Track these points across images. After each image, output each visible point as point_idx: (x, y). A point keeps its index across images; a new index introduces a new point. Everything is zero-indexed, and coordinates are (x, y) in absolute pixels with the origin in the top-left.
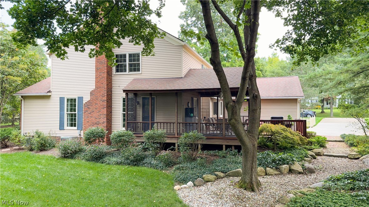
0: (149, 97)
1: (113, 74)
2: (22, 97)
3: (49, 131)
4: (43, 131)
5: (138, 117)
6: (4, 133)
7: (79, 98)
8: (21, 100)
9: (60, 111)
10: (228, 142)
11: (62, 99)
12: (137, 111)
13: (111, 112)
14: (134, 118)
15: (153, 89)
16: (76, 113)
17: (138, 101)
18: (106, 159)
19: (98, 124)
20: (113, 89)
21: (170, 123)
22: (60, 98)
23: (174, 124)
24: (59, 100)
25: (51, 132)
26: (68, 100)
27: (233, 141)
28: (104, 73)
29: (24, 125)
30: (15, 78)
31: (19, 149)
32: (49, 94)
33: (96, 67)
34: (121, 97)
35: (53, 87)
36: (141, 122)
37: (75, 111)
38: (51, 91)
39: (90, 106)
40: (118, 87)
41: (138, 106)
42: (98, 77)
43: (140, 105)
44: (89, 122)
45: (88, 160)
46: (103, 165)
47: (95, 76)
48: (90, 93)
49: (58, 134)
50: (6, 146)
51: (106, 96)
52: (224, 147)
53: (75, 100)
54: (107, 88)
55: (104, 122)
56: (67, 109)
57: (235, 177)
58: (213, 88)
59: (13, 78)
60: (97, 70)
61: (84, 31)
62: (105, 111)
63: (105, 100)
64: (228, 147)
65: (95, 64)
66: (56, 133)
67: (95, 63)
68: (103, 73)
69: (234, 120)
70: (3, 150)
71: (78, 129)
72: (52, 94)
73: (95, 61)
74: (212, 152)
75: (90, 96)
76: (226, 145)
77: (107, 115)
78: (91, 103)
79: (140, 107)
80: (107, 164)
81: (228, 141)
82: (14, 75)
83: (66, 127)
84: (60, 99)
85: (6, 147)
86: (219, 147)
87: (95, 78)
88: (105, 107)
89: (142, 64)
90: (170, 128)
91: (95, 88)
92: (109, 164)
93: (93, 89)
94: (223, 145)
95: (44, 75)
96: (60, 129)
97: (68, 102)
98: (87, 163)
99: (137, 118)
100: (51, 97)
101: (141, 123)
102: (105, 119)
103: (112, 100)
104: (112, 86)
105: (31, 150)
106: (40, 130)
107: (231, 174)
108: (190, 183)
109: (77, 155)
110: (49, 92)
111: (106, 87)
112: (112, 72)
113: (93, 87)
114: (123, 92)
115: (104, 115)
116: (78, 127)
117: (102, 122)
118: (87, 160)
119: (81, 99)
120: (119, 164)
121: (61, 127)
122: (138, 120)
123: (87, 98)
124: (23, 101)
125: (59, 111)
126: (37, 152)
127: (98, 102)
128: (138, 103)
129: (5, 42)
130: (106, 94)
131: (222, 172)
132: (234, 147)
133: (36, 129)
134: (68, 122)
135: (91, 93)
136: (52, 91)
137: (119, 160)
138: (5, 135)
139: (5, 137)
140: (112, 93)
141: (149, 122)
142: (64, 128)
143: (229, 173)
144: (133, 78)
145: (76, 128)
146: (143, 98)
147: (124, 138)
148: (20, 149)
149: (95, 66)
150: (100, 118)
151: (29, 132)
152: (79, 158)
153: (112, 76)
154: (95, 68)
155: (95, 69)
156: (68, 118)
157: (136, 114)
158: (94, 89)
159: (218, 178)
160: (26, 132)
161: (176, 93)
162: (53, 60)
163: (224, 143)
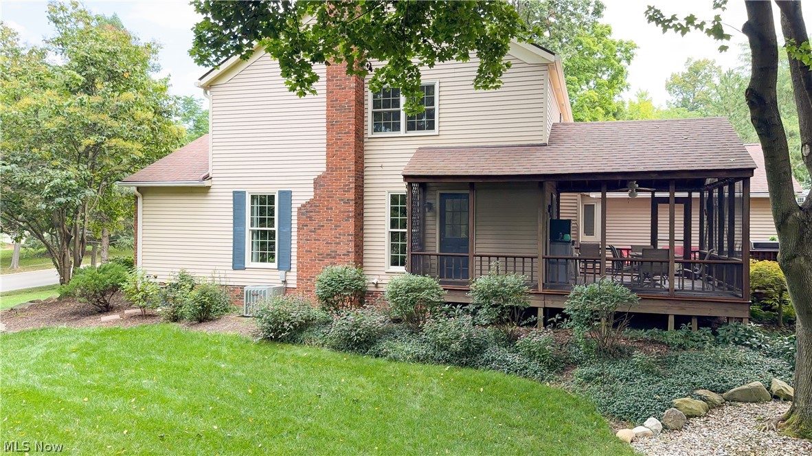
0: (467, 192)
1: (365, 136)
2: (138, 189)
3: (211, 271)
4: (197, 271)
5: (428, 240)
6: (104, 276)
7: (281, 193)
8: (136, 197)
9: (234, 223)
10: (683, 309)
11: (238, 197)
12: (428, 227)
13: (362, 229)
14: (420, 245)
15: (483, 174)
16: (276, 228)
17: (428, 201)
18: (384, 345)
19: (334, 258)
20: (365, 173)
21: (515, 257)
22: (234, 192)
23: (532, 260)
24: (232, 198)
25: (217, 275)
26: (253, 197)
27: (696, 305)
28: (348, 133)
29: (144, 258)
30: (129, 145)
31: (142, 315)
32: (207, 183)
33: (327, 118)
34: (386, 193)
35: (214, 168)
36: (437, 252)
37: (272, 224)
38: (210, 176)
39: (313, 214)
40: (381, 169)
41: (428, 214)
42: (332, 145)
43: (436, 212)
44: (311, 252)
45: (336, 348)
46: (381, 361)
47: (325, 141)
48: (313, 182)
49: (231, 280)
50: (107, 309)
51: (354, 191)
52: (671, 320)
53: (272, 198)
54: (355, 171)
55: (349, 252)
56: (252, 219)
57: (752, 402)
58: (646, 170)
59: (124, 143)
60: (331, 125)
61: (363, 21)
62: (350, 226)
63: (352, 200)
64: (681, 320)
65: (325, 112)
66: (228, 276)
67: (325, 108)
68: (345, 133)
69: (802, 259)
70: (104, 318)
71: (279, 269)
72: (213, 183)
73: (325, 104)
74: (643, 334)
75: (313, 190)
76: (676, 317)
77: (356, 235)
78: (315, 206)
79: (435, 216)
80: (391, 360)
81: (683, 304)
82: (124, 136)
83: (248, 263)
84: (234, 196)
85: (108, 311)
86: (659, 321)
87: (325, 145)
88: (351, 217)
89: (441, 111)
90: (523, 269)
91: (325, 169)
92: (395, 359)
93: (321, 173)
94: (668, 315)
95: (178, 139)
96: (234, 269)
97: (252, 203)
98: (338, 355)
99: (427, 244)
100: (211, 190)
101: (438, 255)
102: (352, 244)
103: (365, 198)
104: (363, 164)
105: (175, 319)
106: (190, 272)
107: (737, 396)
108: (652, 423)
109: (305, 334)
110: (207, 178)
111: (353, 167)
112: (365, 132)
113: (321, 168)
114: (402, 180)
115: (348, 235)
116: (279, 265)
117: (345, 252)
118: (333, 347)
119: (286, 196)
120: (422, 361)
121: (238, 263)
122: (428, 249)
123: (303, 195)
124: (140, 201)
125: (232, 225)
126: (192, 325)
127: (333, 204)
128: (430, 206)
129: (100, 57)
130: (352, 185)
131: (714, 389)
132: (696, 320)
133: (181, 266)
134: (254, 251)
135: (317, 183)
136: (214, 176)
137: (422, 351)
138: (108, 281)
139: (107, 286)
140: (363, 181)
141: (467, 255)
142: (244, 264)
143: (732, 394)
144: (418, 147)
145: (275, 265)
146: (441, 195)
147: (423, 295)
148: (144, 316)
149: (325, 116)
150: (339, 243)
151: (155, 274)
152: (313, 343)
153: (365, 140)
154: (325, 121)
155: (325, 125)
156: (252, 242)
157: (424, 234)
158: (324, 172)
159: (711, 406)
160: (149, 273)
161: (541, 185)
162: (214, 101)
163: (672, 311)
